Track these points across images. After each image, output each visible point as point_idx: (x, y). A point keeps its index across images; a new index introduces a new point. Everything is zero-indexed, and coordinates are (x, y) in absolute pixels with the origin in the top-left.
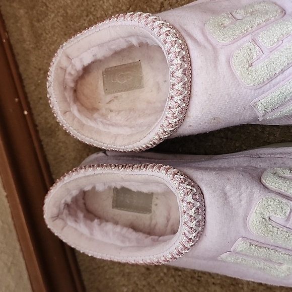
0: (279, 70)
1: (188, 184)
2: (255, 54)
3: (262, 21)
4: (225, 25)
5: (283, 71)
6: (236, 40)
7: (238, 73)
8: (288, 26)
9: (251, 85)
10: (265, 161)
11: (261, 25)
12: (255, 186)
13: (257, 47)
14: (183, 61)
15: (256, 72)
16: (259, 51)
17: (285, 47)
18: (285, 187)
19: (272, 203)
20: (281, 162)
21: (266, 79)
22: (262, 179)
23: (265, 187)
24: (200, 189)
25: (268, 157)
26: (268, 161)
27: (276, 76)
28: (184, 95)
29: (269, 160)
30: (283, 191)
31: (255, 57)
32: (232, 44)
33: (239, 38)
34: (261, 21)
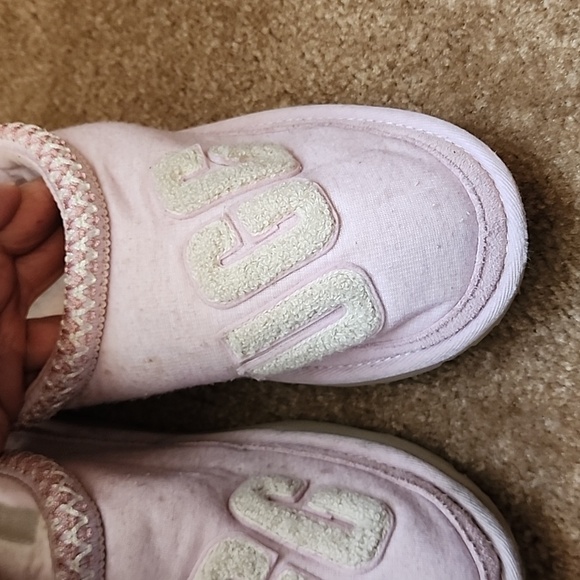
0: (267, 279)
1: (74, 507)
2: (227, 243)
3: (252, 177)
4: (187, 174)
5: (273, 282)
6: (197, 211)
7: (195, 276)
8: (291, 199)
9: (216, 300)
10: (251, 460)
11: (249, 186)
12: (210, 515)
13: (233, 231)
14: (92, 246)
15: (226, 279)
16: (236, 239)
17: (281, 238)
18: (268, 519)
19: (235, 553)
20: (281, 464)
21: (241, 294)
22: (231, 500)
23: (232, 518)
24: (101, 517)
25: (261, 451)
26: (257, 460)
27: (260, 289)
28: (88, 308)
29: (260, 458)
30: (263, 528)
31: (228, 248)
32: (190, 217)
33: (204, 209)
34: (249, 178)
